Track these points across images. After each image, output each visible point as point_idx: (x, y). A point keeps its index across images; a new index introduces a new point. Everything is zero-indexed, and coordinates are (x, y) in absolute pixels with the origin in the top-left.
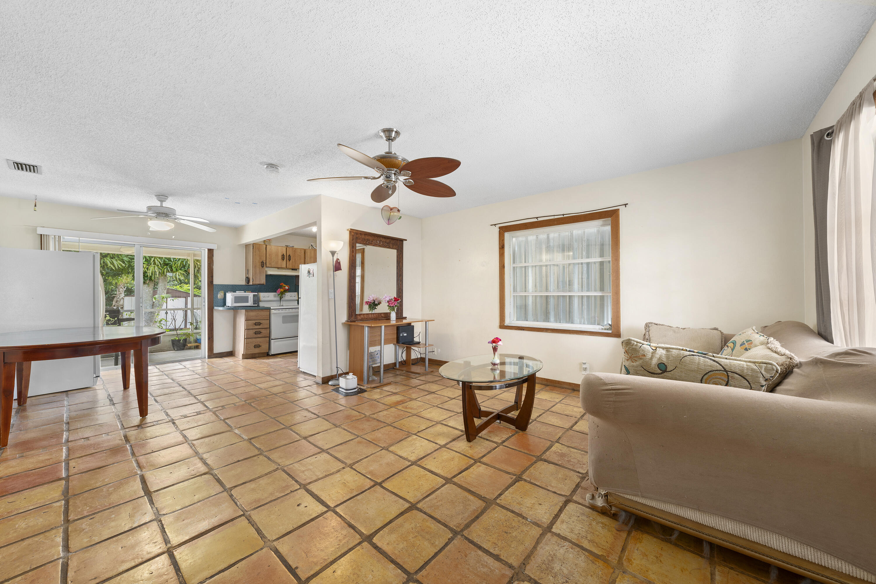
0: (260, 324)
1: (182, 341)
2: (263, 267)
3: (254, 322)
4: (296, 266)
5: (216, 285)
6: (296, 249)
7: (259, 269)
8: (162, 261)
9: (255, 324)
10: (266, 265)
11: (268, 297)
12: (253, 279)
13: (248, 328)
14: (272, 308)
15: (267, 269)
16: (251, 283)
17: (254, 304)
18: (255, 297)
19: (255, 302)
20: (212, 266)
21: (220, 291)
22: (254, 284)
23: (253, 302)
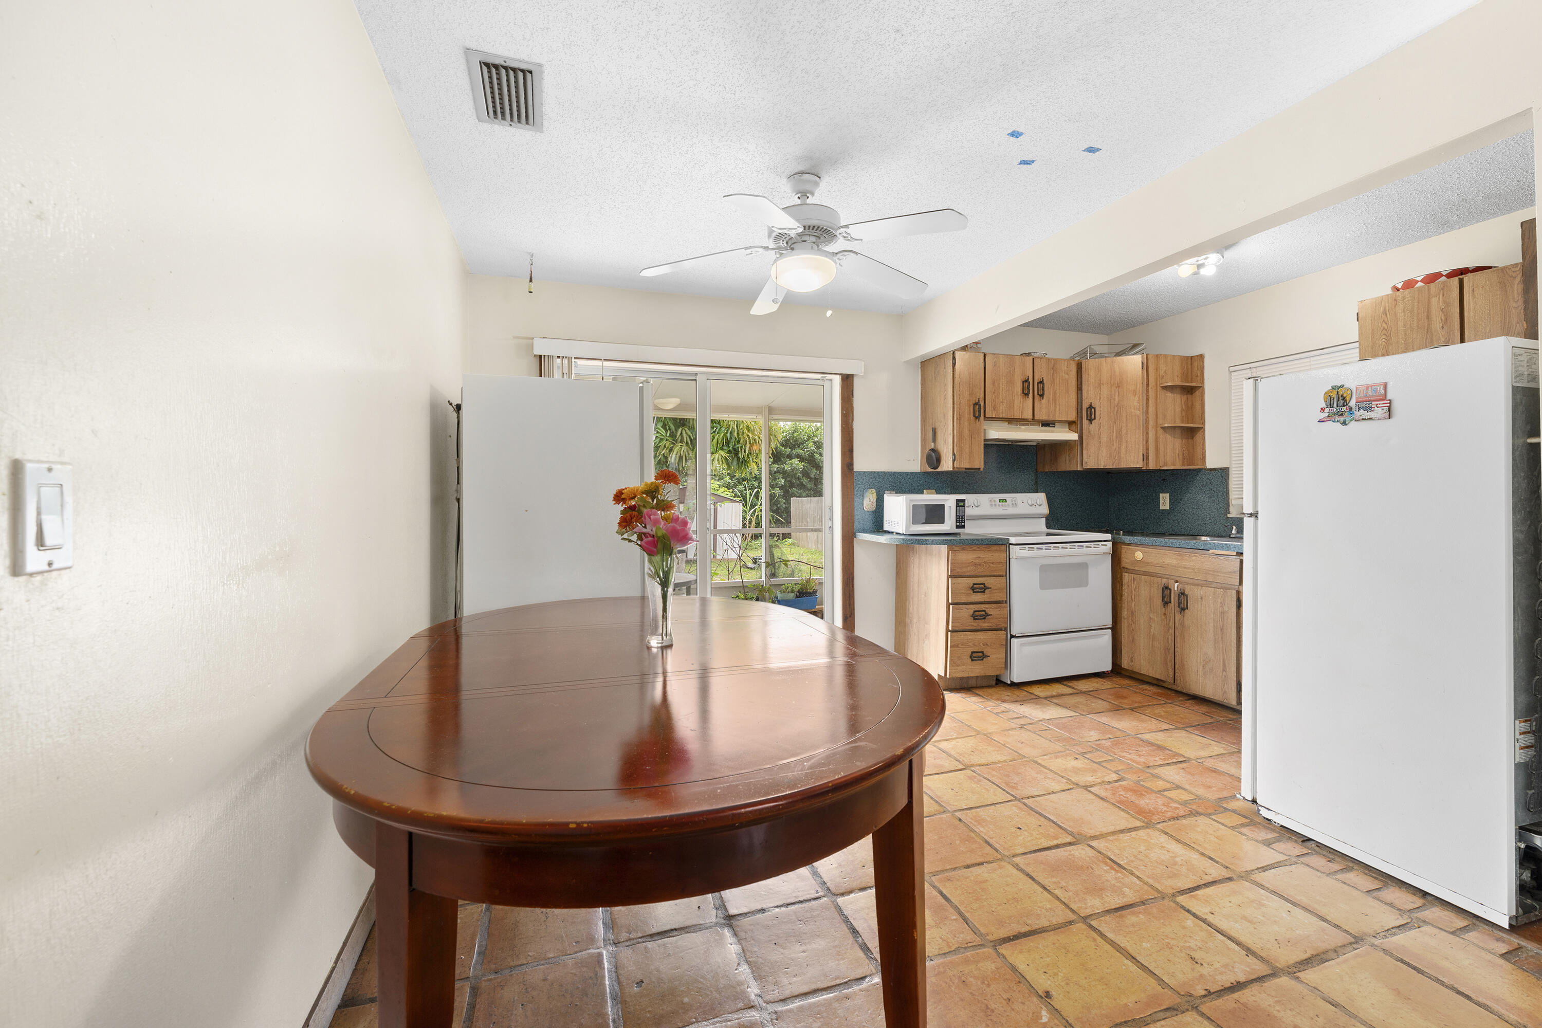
0: (983, 589)
2: (977, 418)
3: (971, 581)
4: (1057, 414)
5: (859, 473)
6: (1056, 360)
7: (970, 424)
9: (974, 589)
10: (985, 411)
11: (977, 507)
12: (954, 454)
13: (956, 601)
14: (1013, 540)
15: (986, 425)
16: (947, 465)
17: (957, 527)
18: (957, 505)
19: (959, 523)
20: (850, 421)
21: (869, 488)
22: (954, 468)
23: (957, 520)
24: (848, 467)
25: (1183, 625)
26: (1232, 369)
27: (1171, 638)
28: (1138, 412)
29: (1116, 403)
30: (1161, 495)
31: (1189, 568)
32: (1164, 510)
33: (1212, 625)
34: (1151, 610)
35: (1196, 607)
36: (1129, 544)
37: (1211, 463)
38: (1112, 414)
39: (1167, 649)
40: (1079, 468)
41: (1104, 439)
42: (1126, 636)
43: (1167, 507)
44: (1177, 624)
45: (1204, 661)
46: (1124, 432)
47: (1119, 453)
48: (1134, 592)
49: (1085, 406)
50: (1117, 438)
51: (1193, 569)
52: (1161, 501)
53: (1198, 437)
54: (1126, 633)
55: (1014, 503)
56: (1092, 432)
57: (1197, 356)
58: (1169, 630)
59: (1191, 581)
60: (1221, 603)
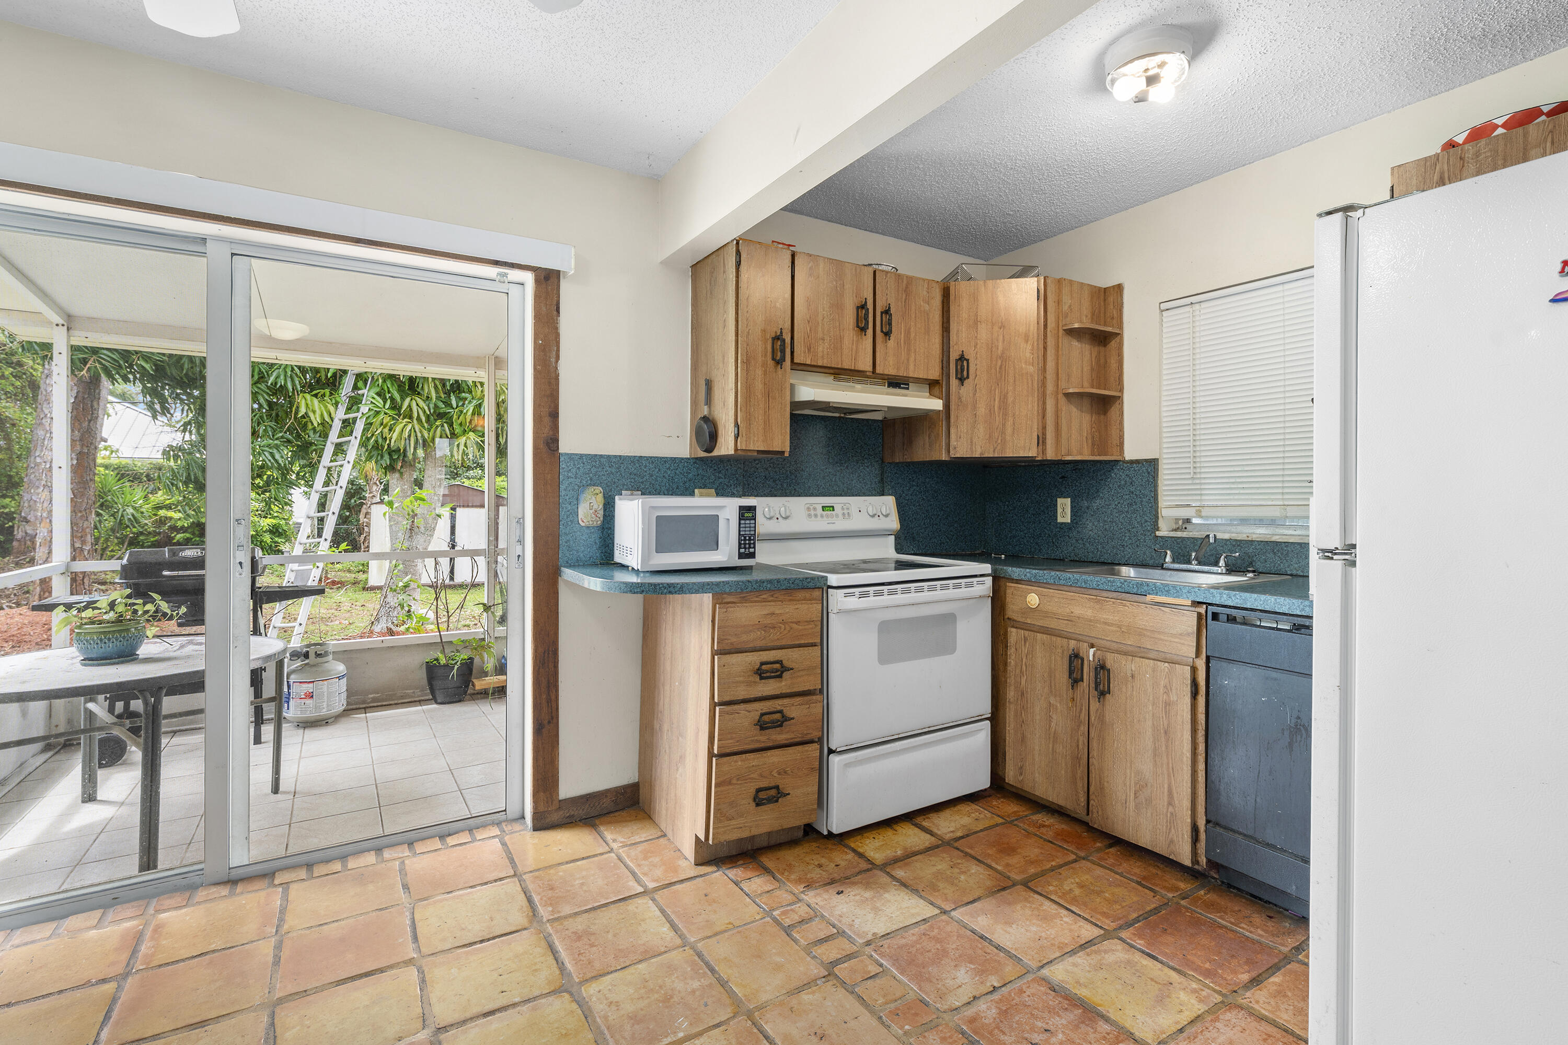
0: (778, 671)
1: (455, 670)
2: (779, 362)
3: (755, 659)
4: (911, 367)
5: (571, 456)
6: (910, 279)
7: (765, 372)
8: (432, 406)
9: (762, 673)
10: (792, 353)
11: (786, 518)
12: (735, 426)
13: (727, 699)
14: (833, 579)
15: (794, 378)
16: (726, 446)
17: (741, 556)
18: (741, 517)
19: (745, 548)
20: (553, 360)
21: (590, 485)
22: (736, 450)
23: (740, 544)
24: (548, 444)
25: (1101, 719)
26: (1164, 306)
27: (1082, 740)
28: (1031, 369)
29: (999, 352)
30: (1060, 501)
31: (1112, 625)
32: (1063, 523)
33: (1149, 723)
34: (1051, 692)
35: (1124, 690)
36: (1018, 581)
37: (1130, 453)
38: (993, 371)
39: (1077, 758)
40: (944, 457)
41: (982, 410)
42: (1012, 731)
43: (1068, 519)
44: (1092, 718)
45: (1136, 784)
46: (1010, 400)
47: (1003, 433)
48: (1024, 660)
49: (954, 356)
50: (1000, 408)
51: (1120, 627)
52: (1059, 510)
53: (1113, 411)
54: (1012, 726)
55: (846, 511)
56: (963, 399)
57: (1114, 287)
58: (1079, 726)
59: (1115, 646)
60: (1165, 687)
